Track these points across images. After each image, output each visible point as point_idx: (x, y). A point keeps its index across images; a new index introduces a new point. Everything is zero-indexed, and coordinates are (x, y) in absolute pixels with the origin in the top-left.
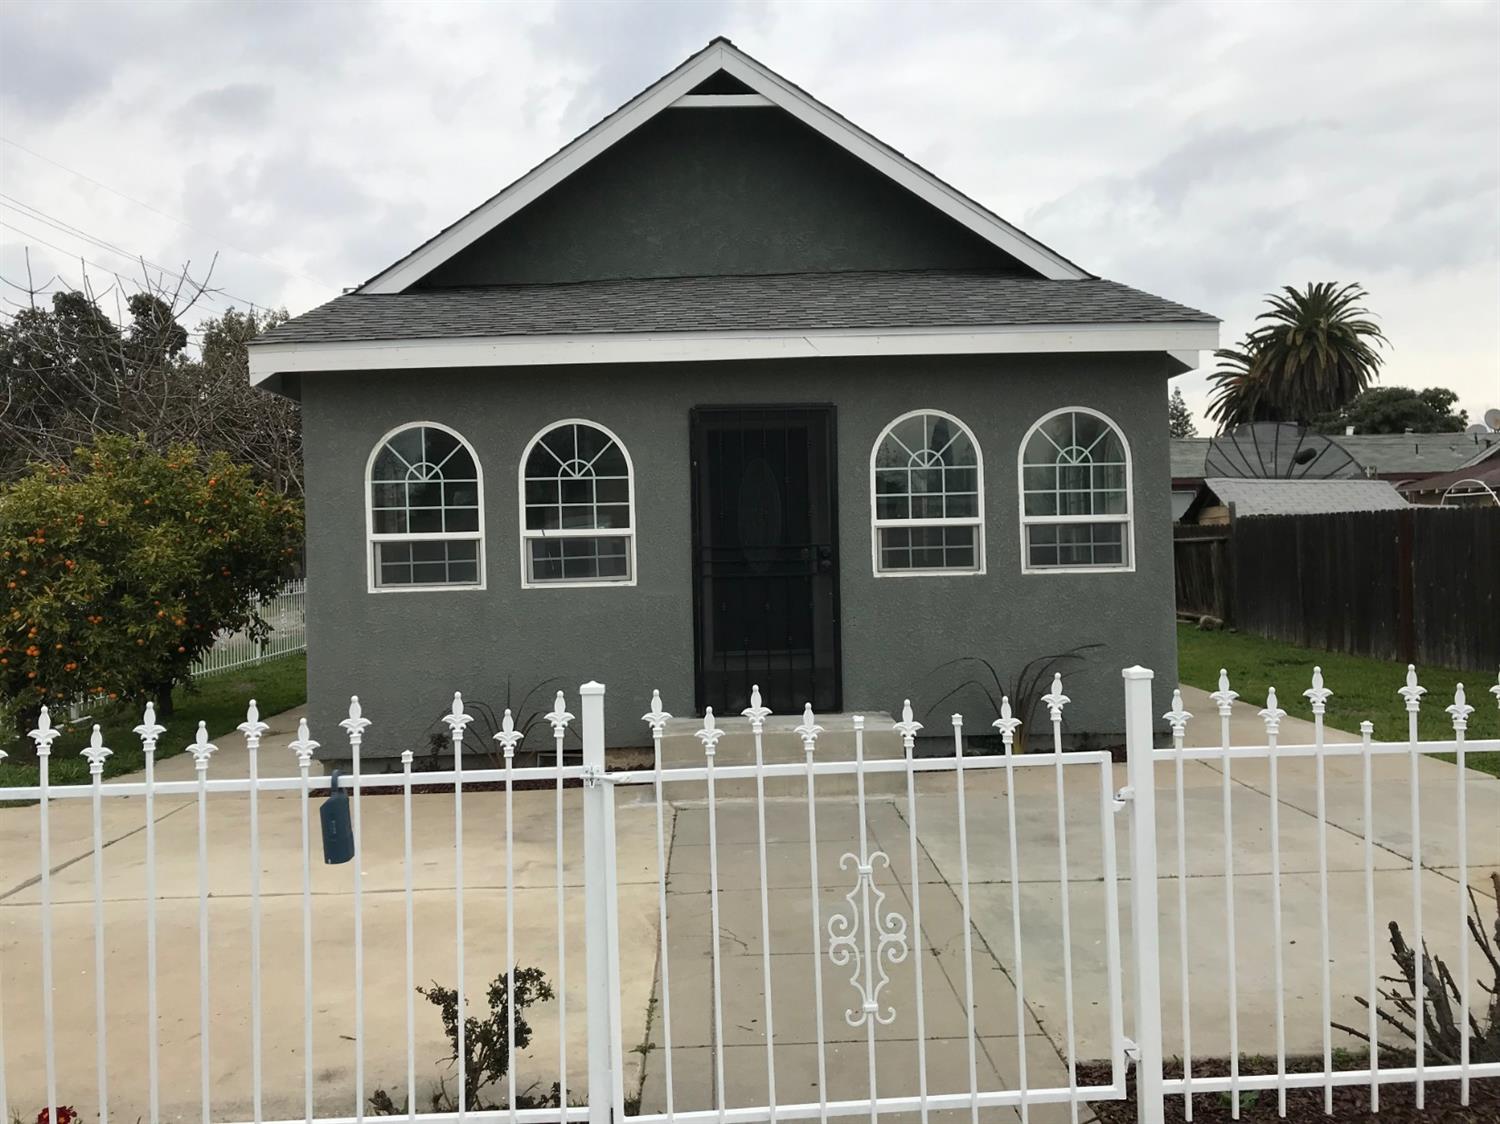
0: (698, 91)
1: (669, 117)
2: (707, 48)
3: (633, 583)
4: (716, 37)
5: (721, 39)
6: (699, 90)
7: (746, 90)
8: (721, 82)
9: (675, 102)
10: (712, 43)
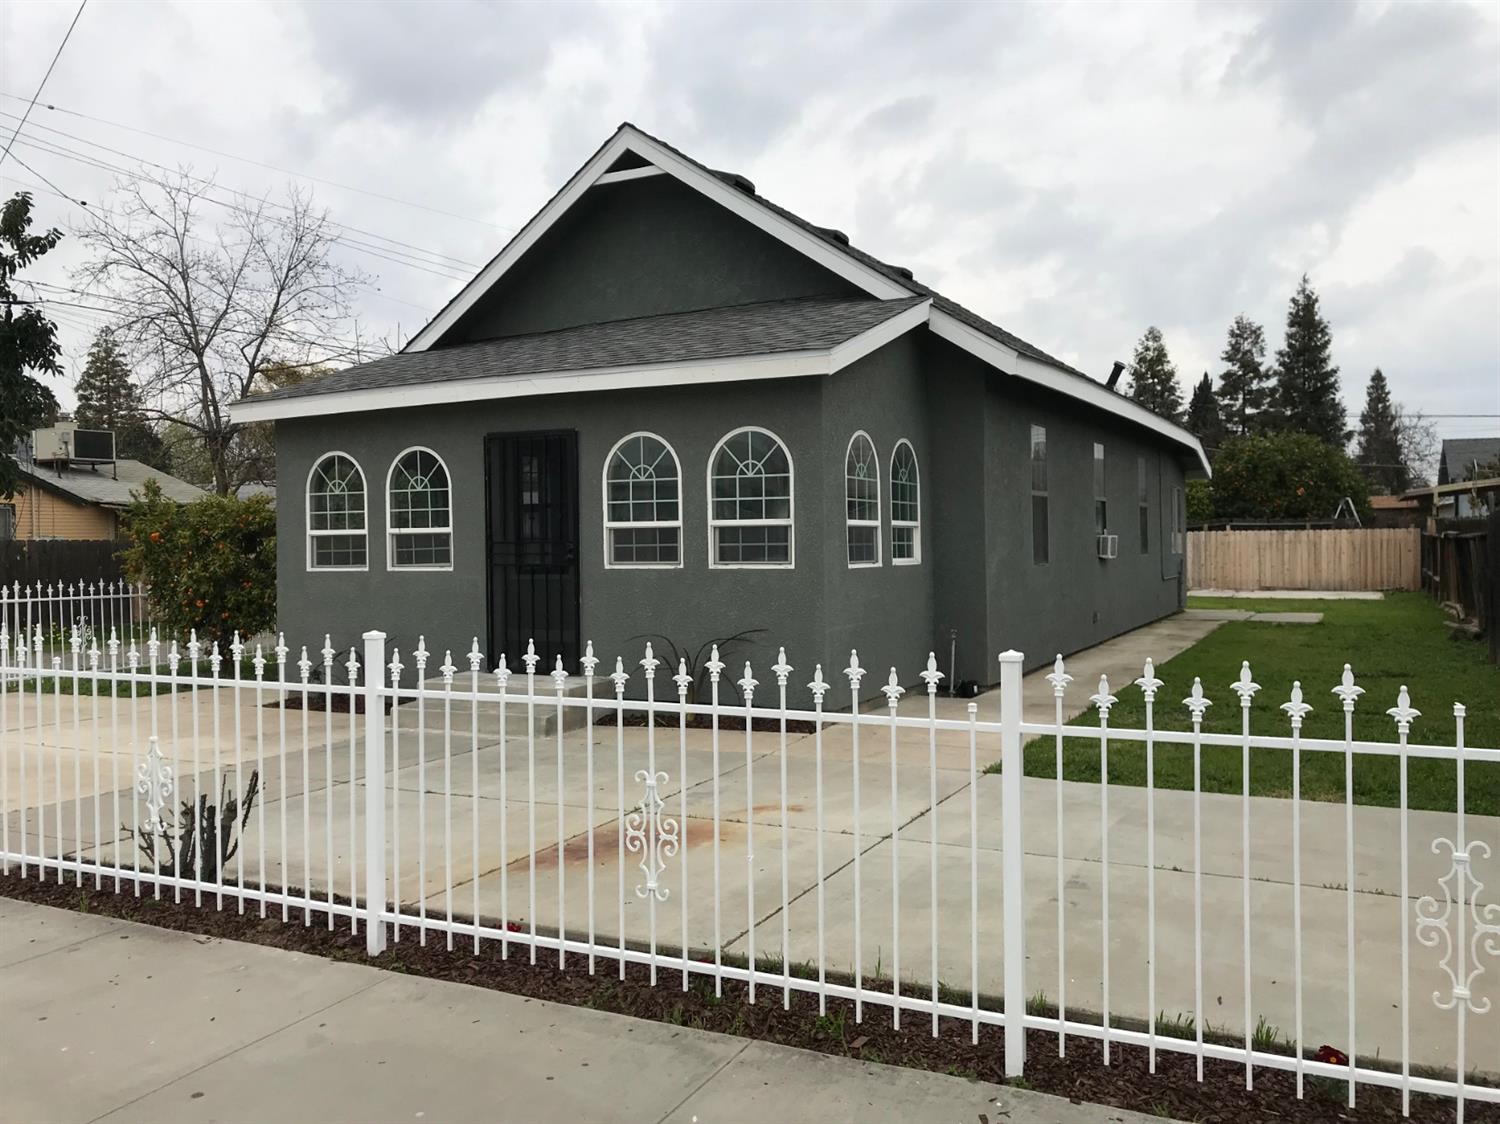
0: (610, 170)
1: (595, 193)
2: (616, 134)
3: (451, 569)
4: (622, 123)
5: (625, 124)
6: (614, 168)
7: (645, 163)
8: (630, 160)
9: (597, 180)
10: (620, 128)
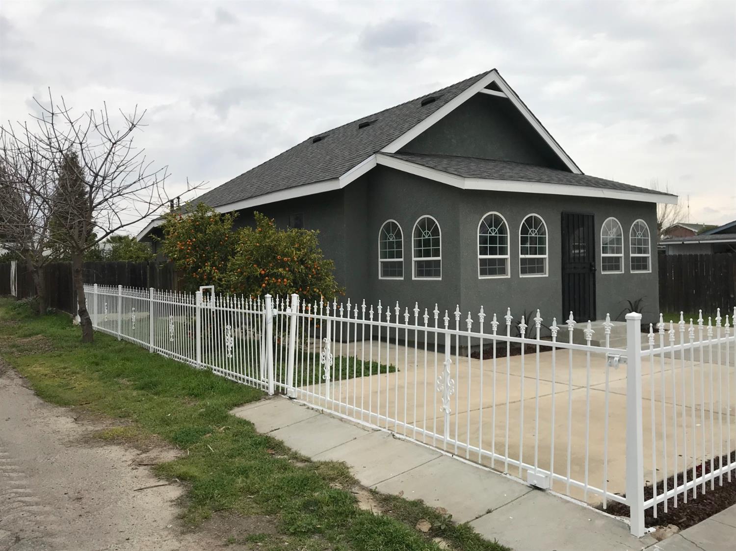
0: (487, 87)
2: (490, 72)
3: (547, 275)
4: (493, 68)
8: (493, 86)
9: (480, 91)
